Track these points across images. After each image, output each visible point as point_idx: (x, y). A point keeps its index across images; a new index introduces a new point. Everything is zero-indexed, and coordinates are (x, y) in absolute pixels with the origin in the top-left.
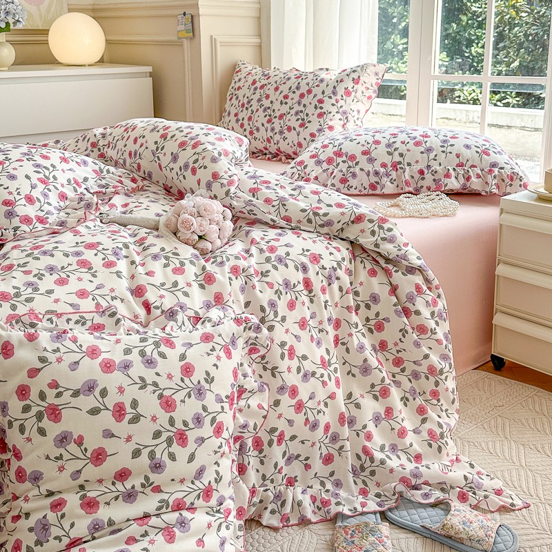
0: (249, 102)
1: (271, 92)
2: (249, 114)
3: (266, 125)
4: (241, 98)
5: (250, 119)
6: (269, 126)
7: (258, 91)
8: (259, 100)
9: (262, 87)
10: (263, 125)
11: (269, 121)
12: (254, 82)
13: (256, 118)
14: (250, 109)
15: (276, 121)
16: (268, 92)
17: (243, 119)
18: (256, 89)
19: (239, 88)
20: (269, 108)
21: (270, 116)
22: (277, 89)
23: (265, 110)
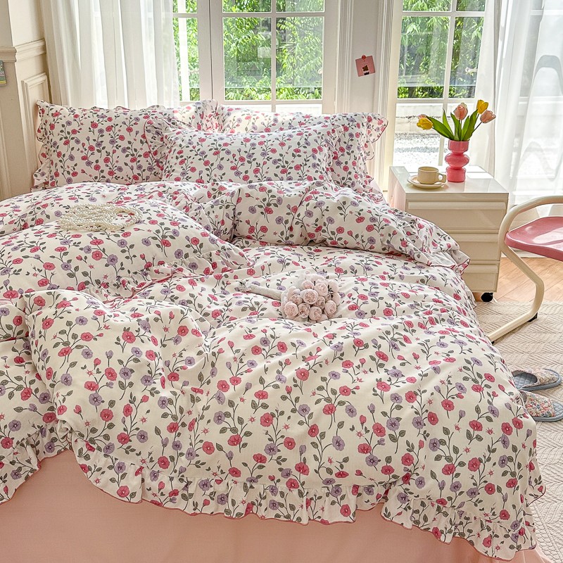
0: (99, 145)
1: (124, 132)
2: (104, 155)
3: (130, 164)
4: (83, 140)
5: (107, 160)
6: (134, 164)
7: (105, 133)
8: (112, 142)
9: (109, 129)
10: (126, 164)
11: (133, 160)
12: (94, 125)
13: (115, 159)
14: (103, 152)
15: (142, 160)
16: (120, 134)
17: (97, 161)
18: (101, 131)
19: (74, 132)
20: (129, 148)
21: (133, 155)
22: (129, 130)
23: (124, 150)
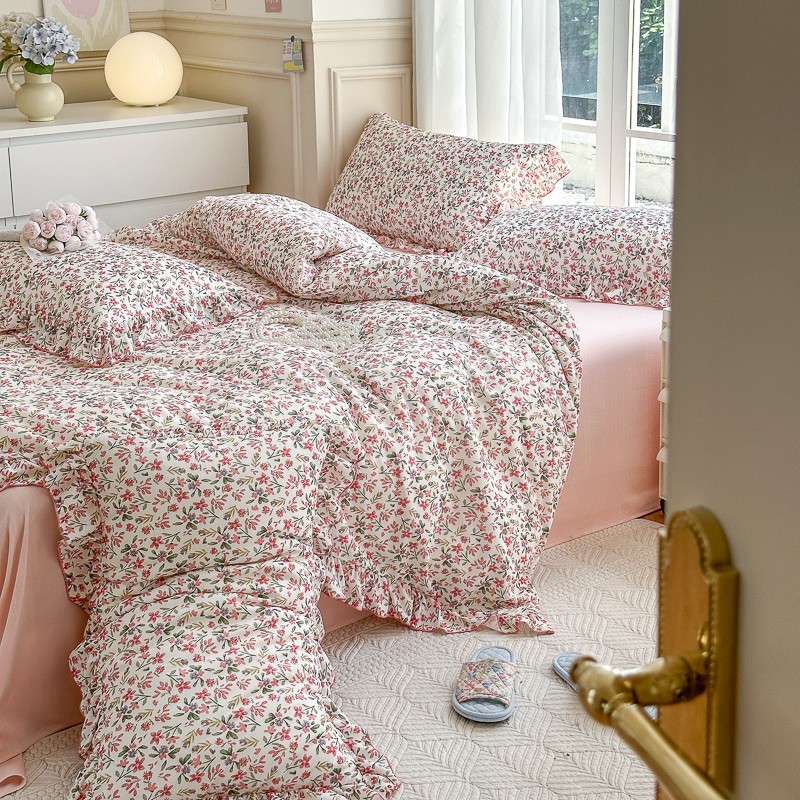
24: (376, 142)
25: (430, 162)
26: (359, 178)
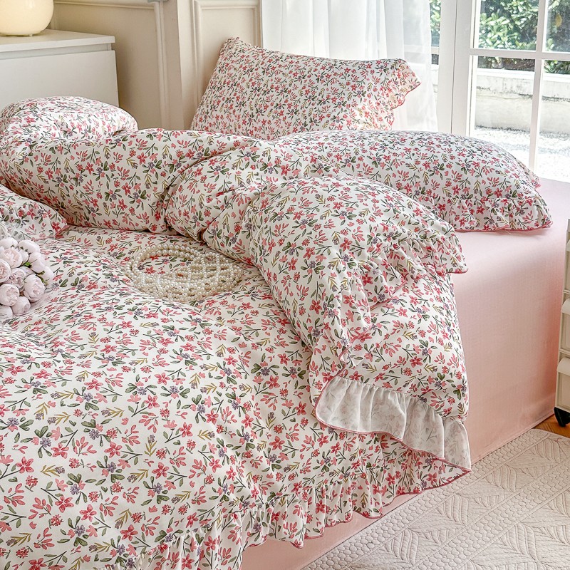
24: (234, 64)
25: (288, 81)
26: (221, 99)
